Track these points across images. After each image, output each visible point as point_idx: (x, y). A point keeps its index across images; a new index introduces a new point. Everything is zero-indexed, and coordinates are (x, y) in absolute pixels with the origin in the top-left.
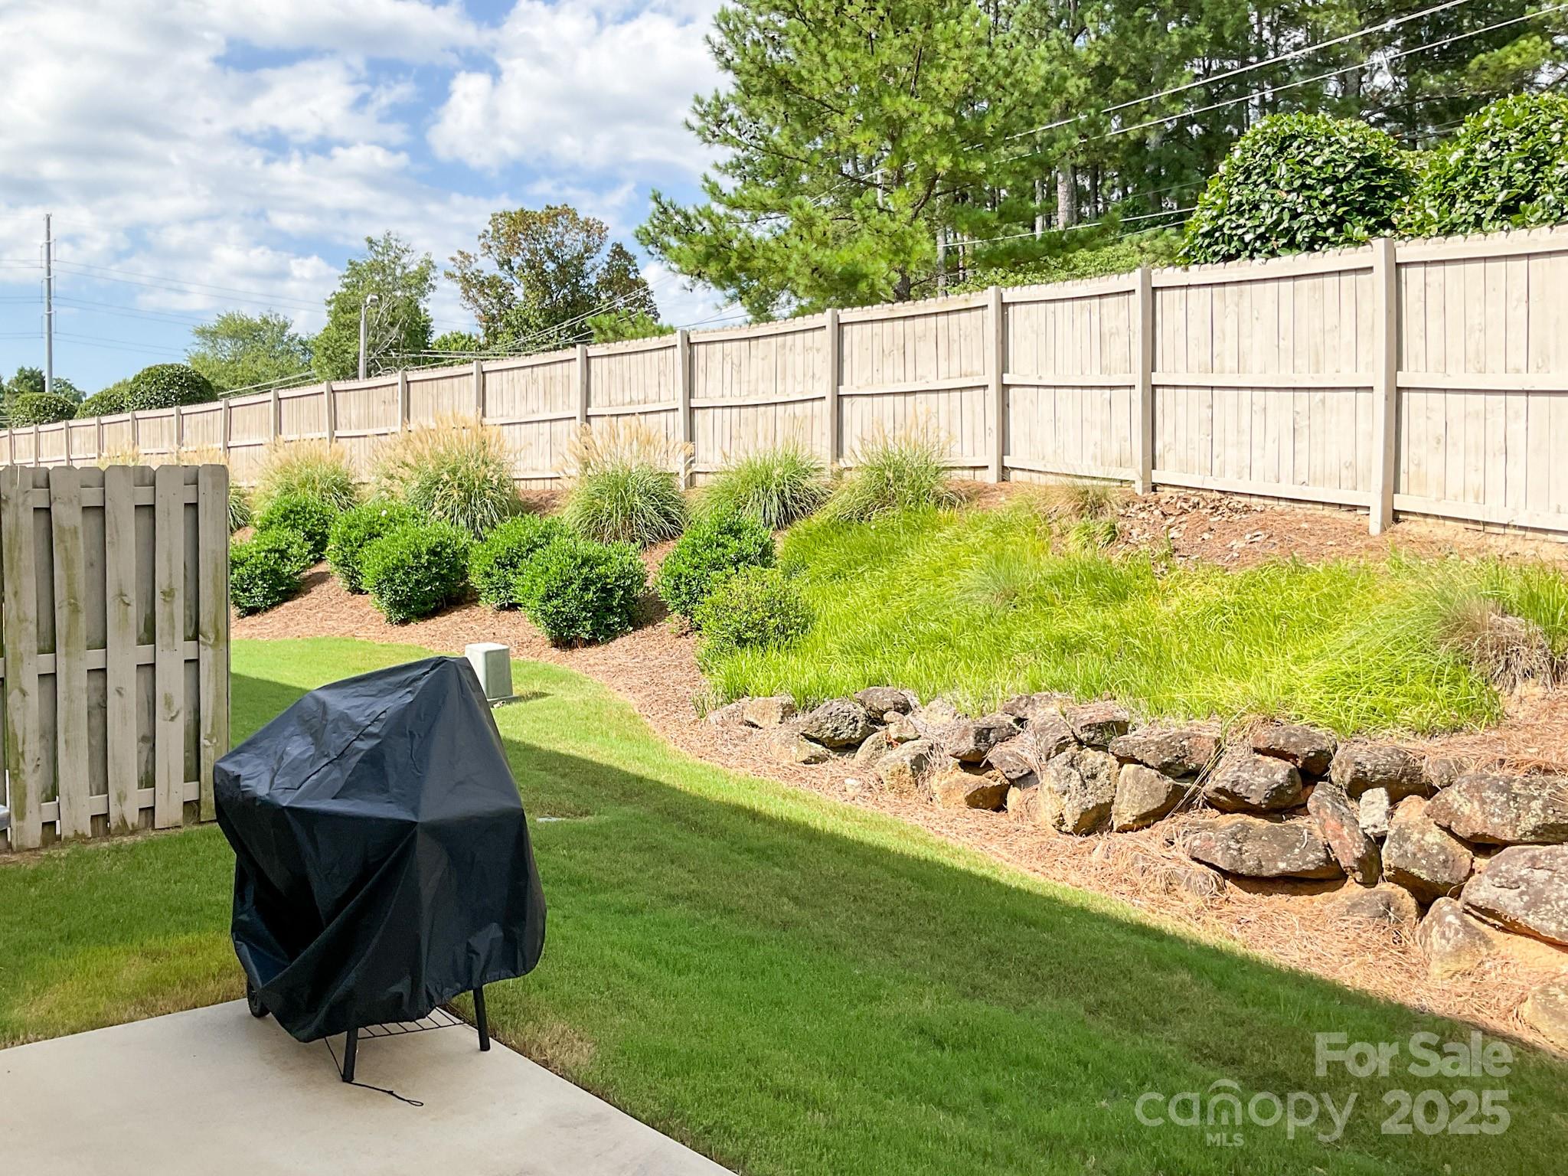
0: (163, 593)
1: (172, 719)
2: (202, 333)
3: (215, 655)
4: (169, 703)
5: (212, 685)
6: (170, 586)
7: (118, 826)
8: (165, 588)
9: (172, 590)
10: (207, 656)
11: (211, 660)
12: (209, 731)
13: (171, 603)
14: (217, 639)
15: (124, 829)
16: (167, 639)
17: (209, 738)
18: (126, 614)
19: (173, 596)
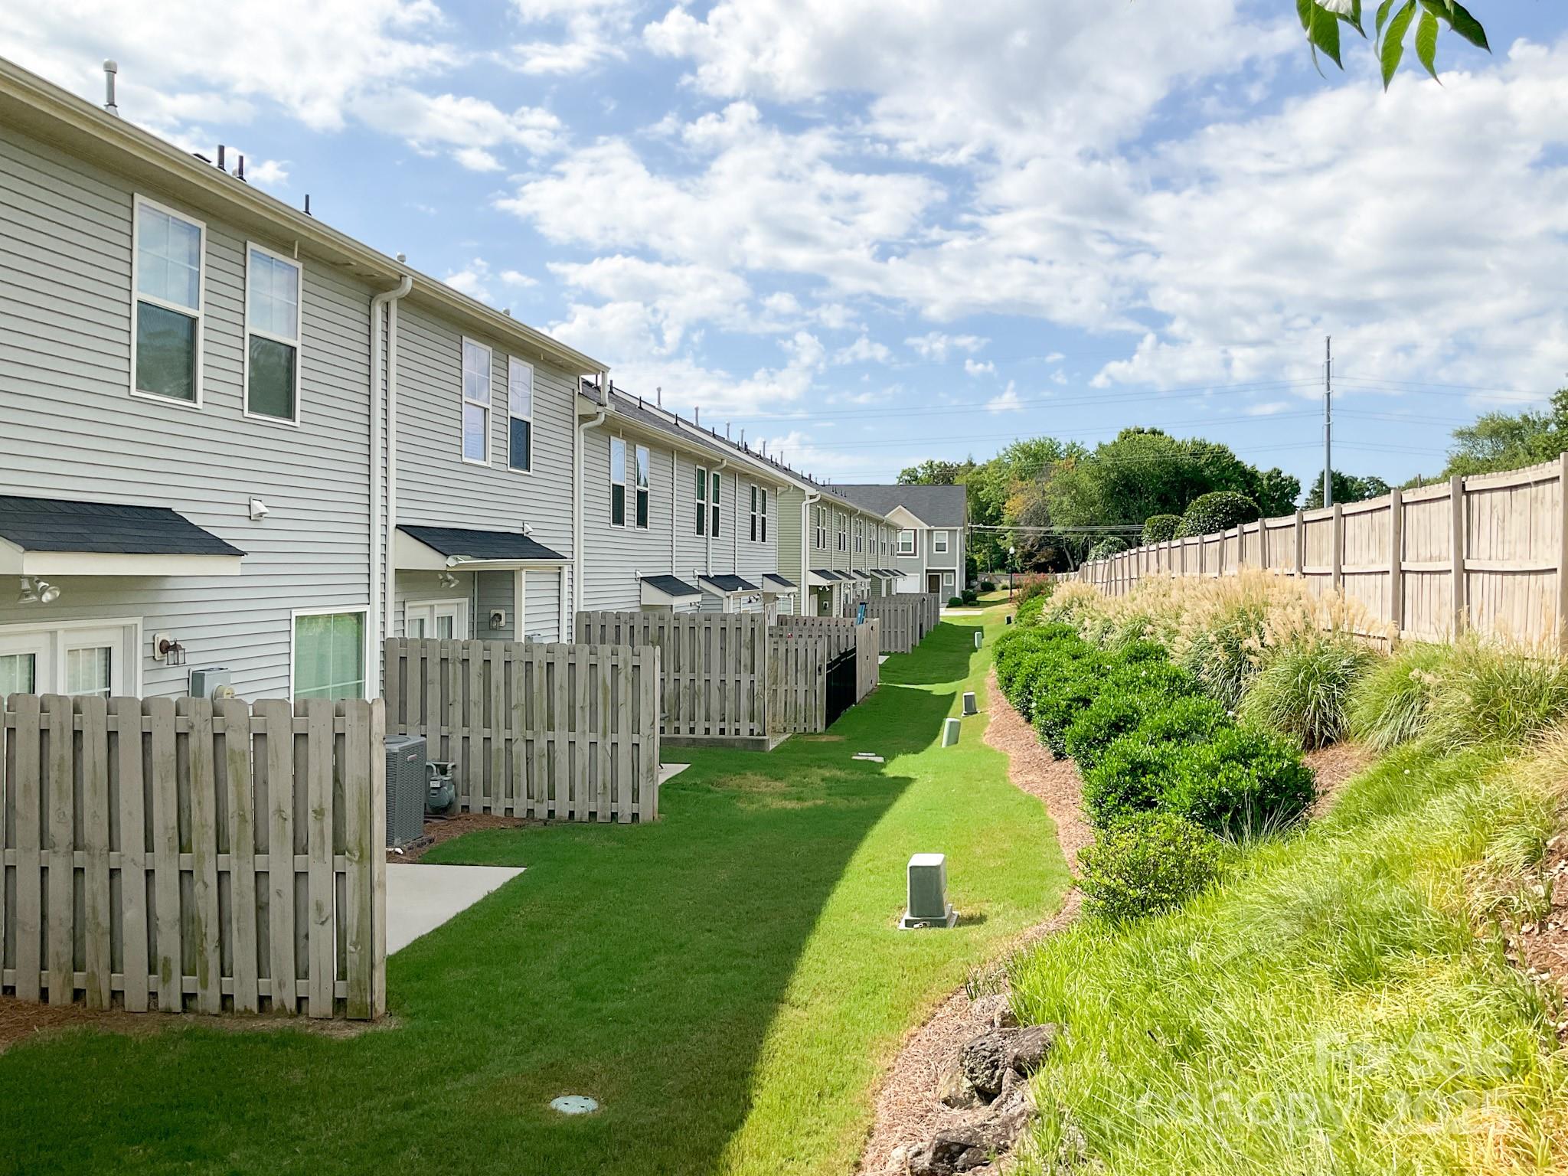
0: (315, 811)
1: (323, 923)
2: (1461, 434)
3: (360, 871)
4: (319, 908)
5: (357, 897)
6: (320, 806)
7: (278, 1009)
8: (316, 806)
9: (322, 809)
10: (352, 871)
11: (357, 875)
12: (354, 938)
13: (321, 820)
14: (361, 856)
15: (282, 1011)
16: (318, 853)
17: (355, 945)
18: (284, 828)
19: (323, 815)
